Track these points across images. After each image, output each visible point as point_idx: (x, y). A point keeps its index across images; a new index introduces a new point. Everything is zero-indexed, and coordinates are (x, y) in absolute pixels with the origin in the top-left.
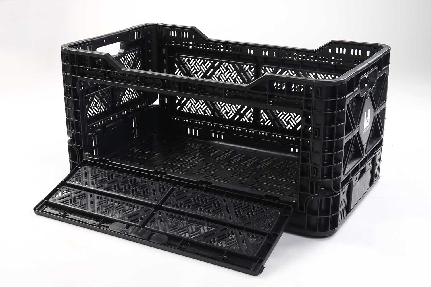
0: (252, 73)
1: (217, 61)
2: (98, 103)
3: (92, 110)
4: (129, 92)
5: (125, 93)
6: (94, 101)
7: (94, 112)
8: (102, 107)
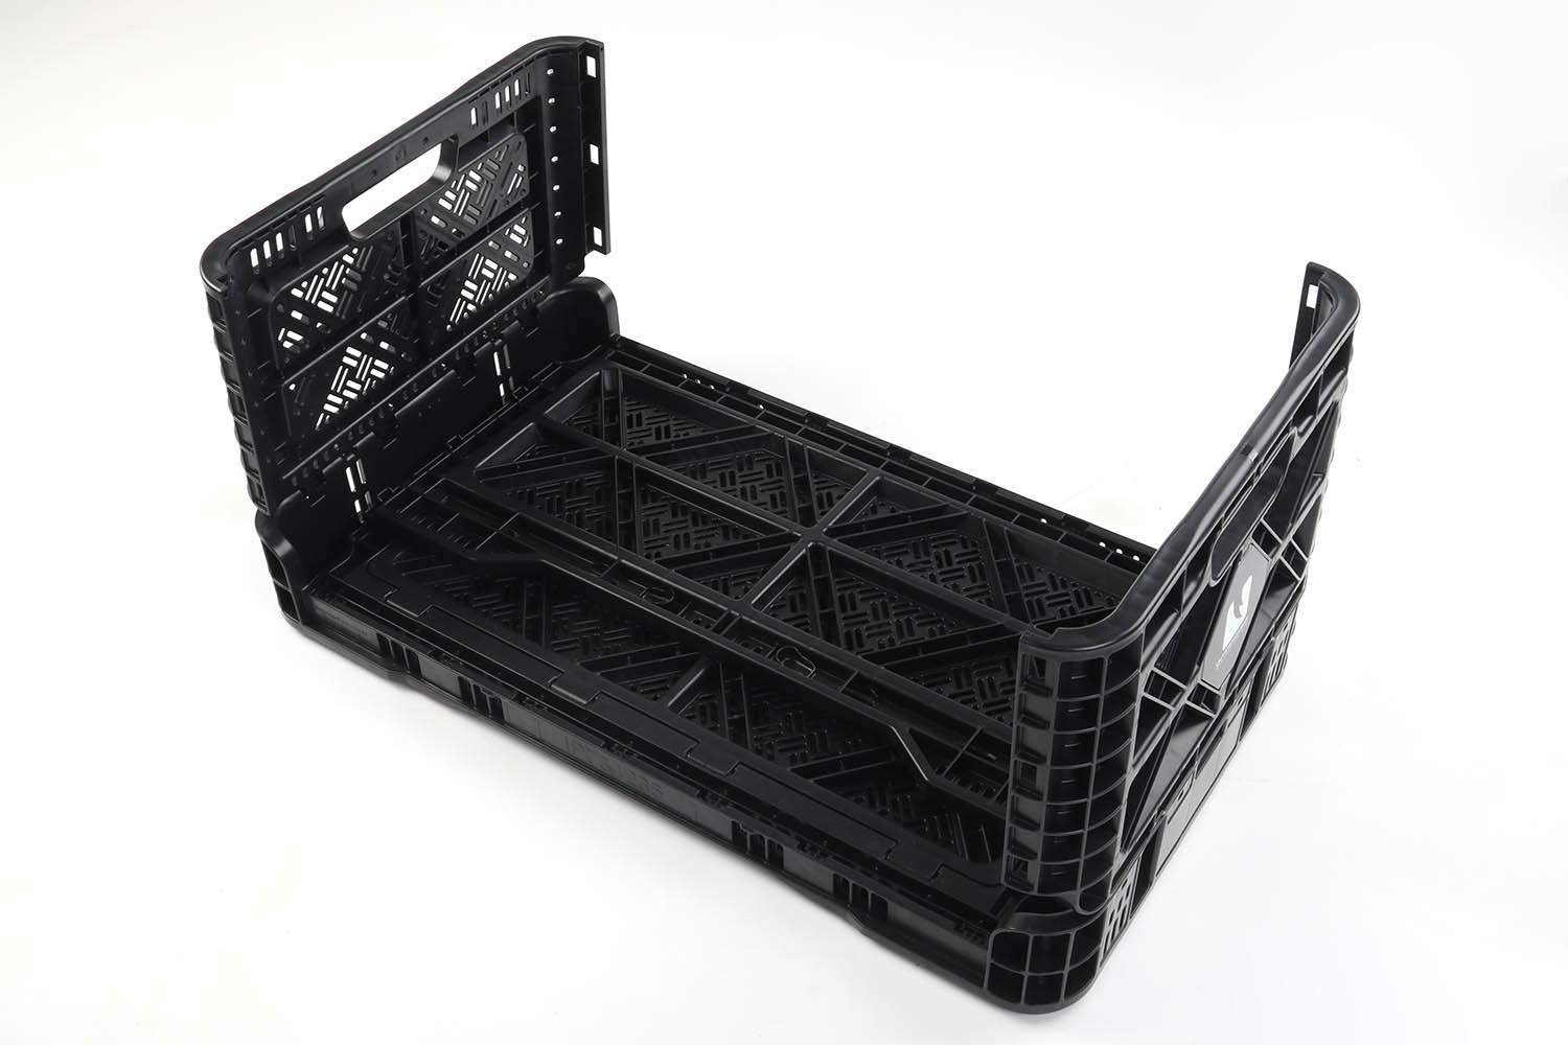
2: (359, 365)
3: (340, 395)
4: (478, 282)
5: (464, 293)
6: (346, 366)
7: (345, 399)
8: (374, 372)
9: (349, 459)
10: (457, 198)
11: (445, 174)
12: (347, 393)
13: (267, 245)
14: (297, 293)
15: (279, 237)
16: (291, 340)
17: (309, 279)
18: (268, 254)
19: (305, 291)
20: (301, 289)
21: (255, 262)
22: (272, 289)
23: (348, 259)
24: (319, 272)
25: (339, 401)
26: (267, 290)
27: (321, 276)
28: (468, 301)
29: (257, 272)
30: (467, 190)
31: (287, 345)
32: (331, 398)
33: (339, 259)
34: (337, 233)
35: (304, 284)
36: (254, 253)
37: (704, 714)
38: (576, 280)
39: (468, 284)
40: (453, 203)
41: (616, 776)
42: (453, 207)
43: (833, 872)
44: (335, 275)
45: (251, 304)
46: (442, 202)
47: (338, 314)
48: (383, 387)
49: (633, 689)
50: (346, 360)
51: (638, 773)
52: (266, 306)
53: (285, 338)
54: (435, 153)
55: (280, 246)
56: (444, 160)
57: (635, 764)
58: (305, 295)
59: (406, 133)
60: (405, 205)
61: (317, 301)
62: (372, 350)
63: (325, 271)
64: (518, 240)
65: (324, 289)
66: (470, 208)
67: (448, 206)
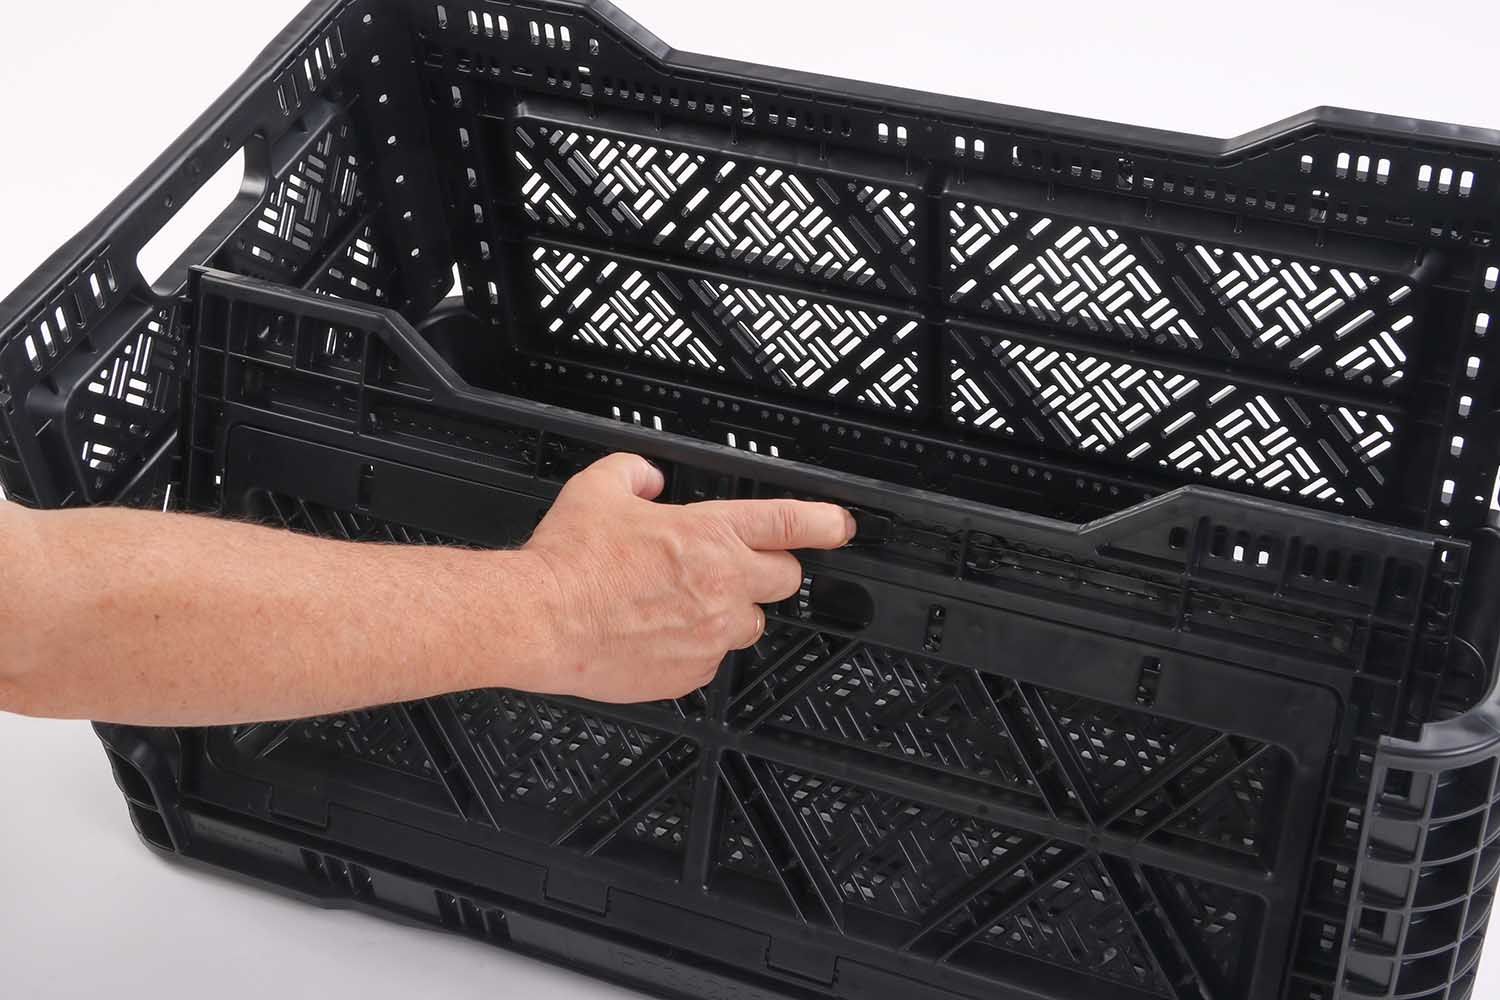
0: (905, 221)
1: (724, 160)
10: (280, 215)
11: (258, 187)
13: (44, 328)
14: (96, 388)
15: (59, 314)
16: (98, 456)
17: (108, 365)
18: (48, 339)
19: (106, 383)
20: (101, 382)
21: (32, 353)
22: (61, 391)
23: (154, 326)
24: (119, 352)
26: (55, 391)
27: (125, 357)
29: (38, 369)
30: (291, 201)
31: (94, 463)
33: (143, 328)
34: (135, 292)
35: (104, 374)
36: (29, 342)
38: (442, 304)
40: (276, 224)
42: (277, 229)
44: (142, 352)
45: (39, 417)
46: (263, 225)
47: (154, 408)
52: (57, 416)
53: (92, 455)
54: (238, 159)
55: (62, 324)
56: (252, 169)
58: (107, 389)
59: (199, 136)
60: (215, 238)
61: (124, 395)
63: (128, 350)
64: (364, 260)
65: (131, 375)
66: (300, 228)
67: (270, 229)
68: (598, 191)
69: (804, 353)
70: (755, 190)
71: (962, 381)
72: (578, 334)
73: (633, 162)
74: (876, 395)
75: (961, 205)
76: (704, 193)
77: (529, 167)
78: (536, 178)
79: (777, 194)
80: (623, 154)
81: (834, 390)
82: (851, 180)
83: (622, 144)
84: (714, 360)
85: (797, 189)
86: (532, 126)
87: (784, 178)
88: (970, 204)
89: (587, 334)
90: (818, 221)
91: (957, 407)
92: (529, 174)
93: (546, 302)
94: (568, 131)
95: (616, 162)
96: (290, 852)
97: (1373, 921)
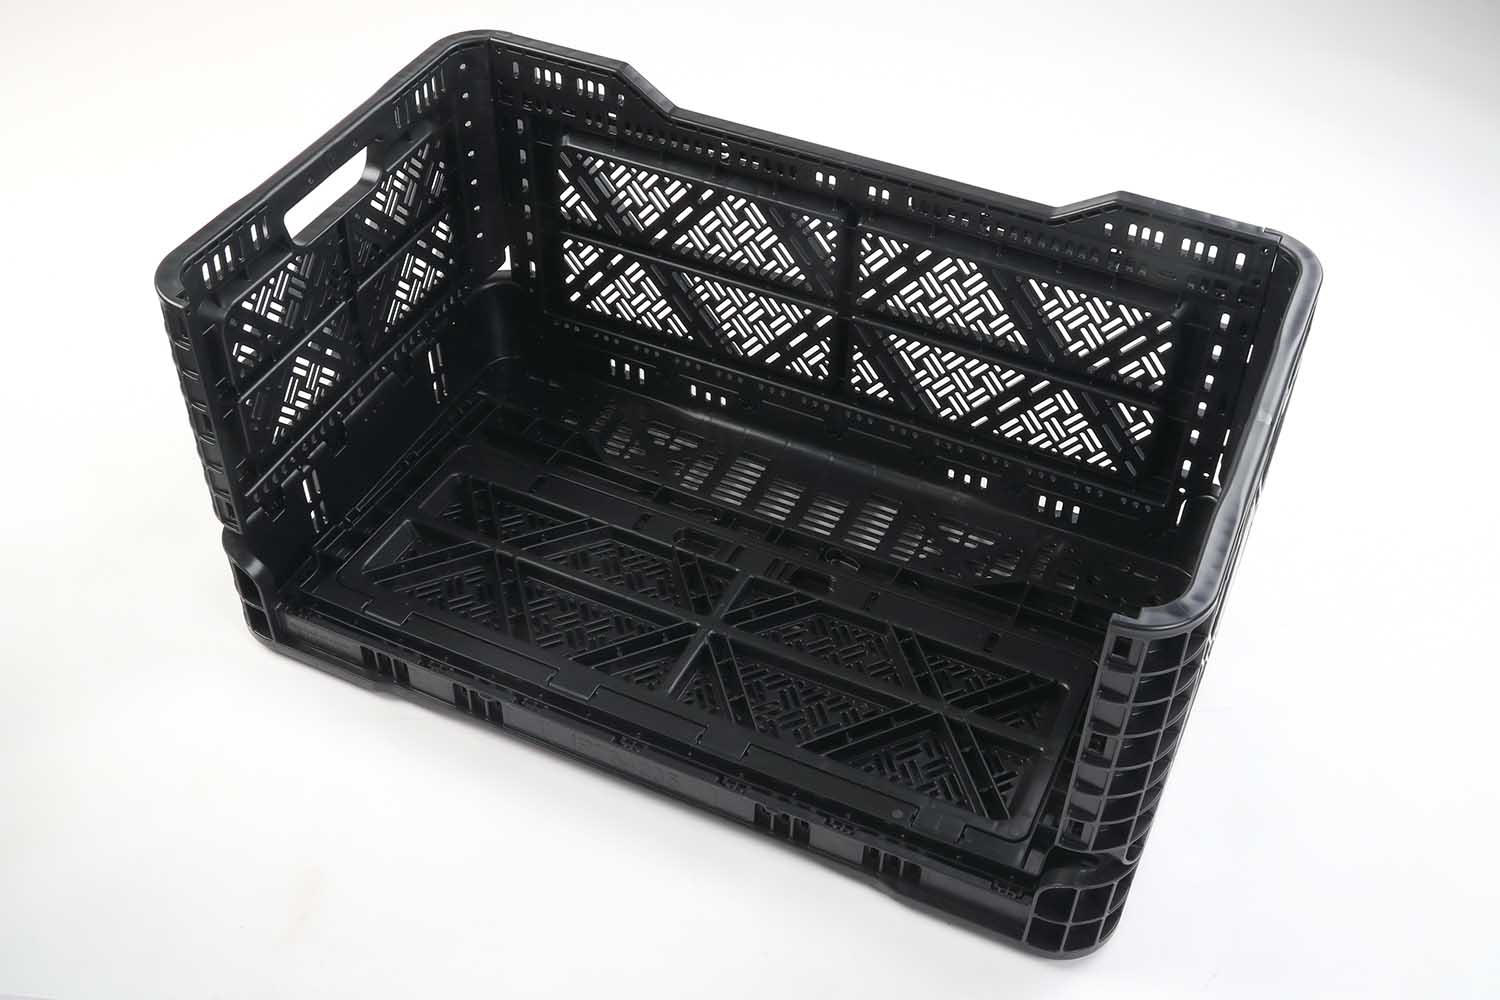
0: (829, 243)
1: (707, 188)
2: (308, 374)
3: (292, 406)
4: (410, 282)
5: (399, 294)
6: (297, 376)
7: (298, 409)
8: (323, 381)
9: (304, 470)
10: (387, 198)
11: (374, 175)
12: (299, 404)
13: (216, 259)
14: (247, 305)
15: (227, 250)
16: (244, 354)
17: (257, 290)
18: (218, 267)
19: (254, 303)
20: (251, 301)
21: (206, 276)
22: (224, 306)
23: (291, 267)
24: (266, 282)
25: (292, 412)
26: (219, 305)
27: (269, 286)
28: (403, 302)
29: (209, 287)
30: (396, 189)
31: (241, 359)
32: (285, 410)
33: (284, 267)
34: (280, 241)
35: (254, 296)
36: (205, 268)
37: (700, 697)
38: (494, 275)
39: (401, 284)
40: (384, 204)
41: (629, 769)
42: (384, 208)
43: (863, 844)
44: (281, 283)
45: (206, 322)
46: (374, 204)
47: (286, 325)
48: (330, 395)
49: (627, 679)
50: (296, 370)
51: (651, 763)
52: (218, 323)
53: (240, 353)
54: (362, 155)
55: (229, 258)
56: (371, 162)
57: (647, 756)
58: (255, 307)
59: (336, 137)
60: (340, 209)
61: (266, 313)
62: (319, 359)
63: (272, 281)
64: (443, 237)
65: (272, 299)
66: (399, 208)
67: (379, 207)
68: (614, 202)
69: (750, 331)
70: (726, 212)
71: (860, 361)
72: (591, 305)
73: (641, 184)
74: (798, 366)
75: (869, 236)
76: (689, 210)
77: (567, 181)
78: (571, 189)
79: (741, 215)
80: (634, 177)
81: (769, 360)
82: (794, 211)
83: (634, 170)
84: (686, 331)
85: (755, 213)
86: (571, 152)
87: (747, 205)
88: (876, 235)
89: (598, 305)
90: (768, 238)
91: (856, 379)
92: (566, 187)
93: (570, 279)
94: (597, 158)
95: (629, 183)
96: (352, 646)
97: (1098, 743)
